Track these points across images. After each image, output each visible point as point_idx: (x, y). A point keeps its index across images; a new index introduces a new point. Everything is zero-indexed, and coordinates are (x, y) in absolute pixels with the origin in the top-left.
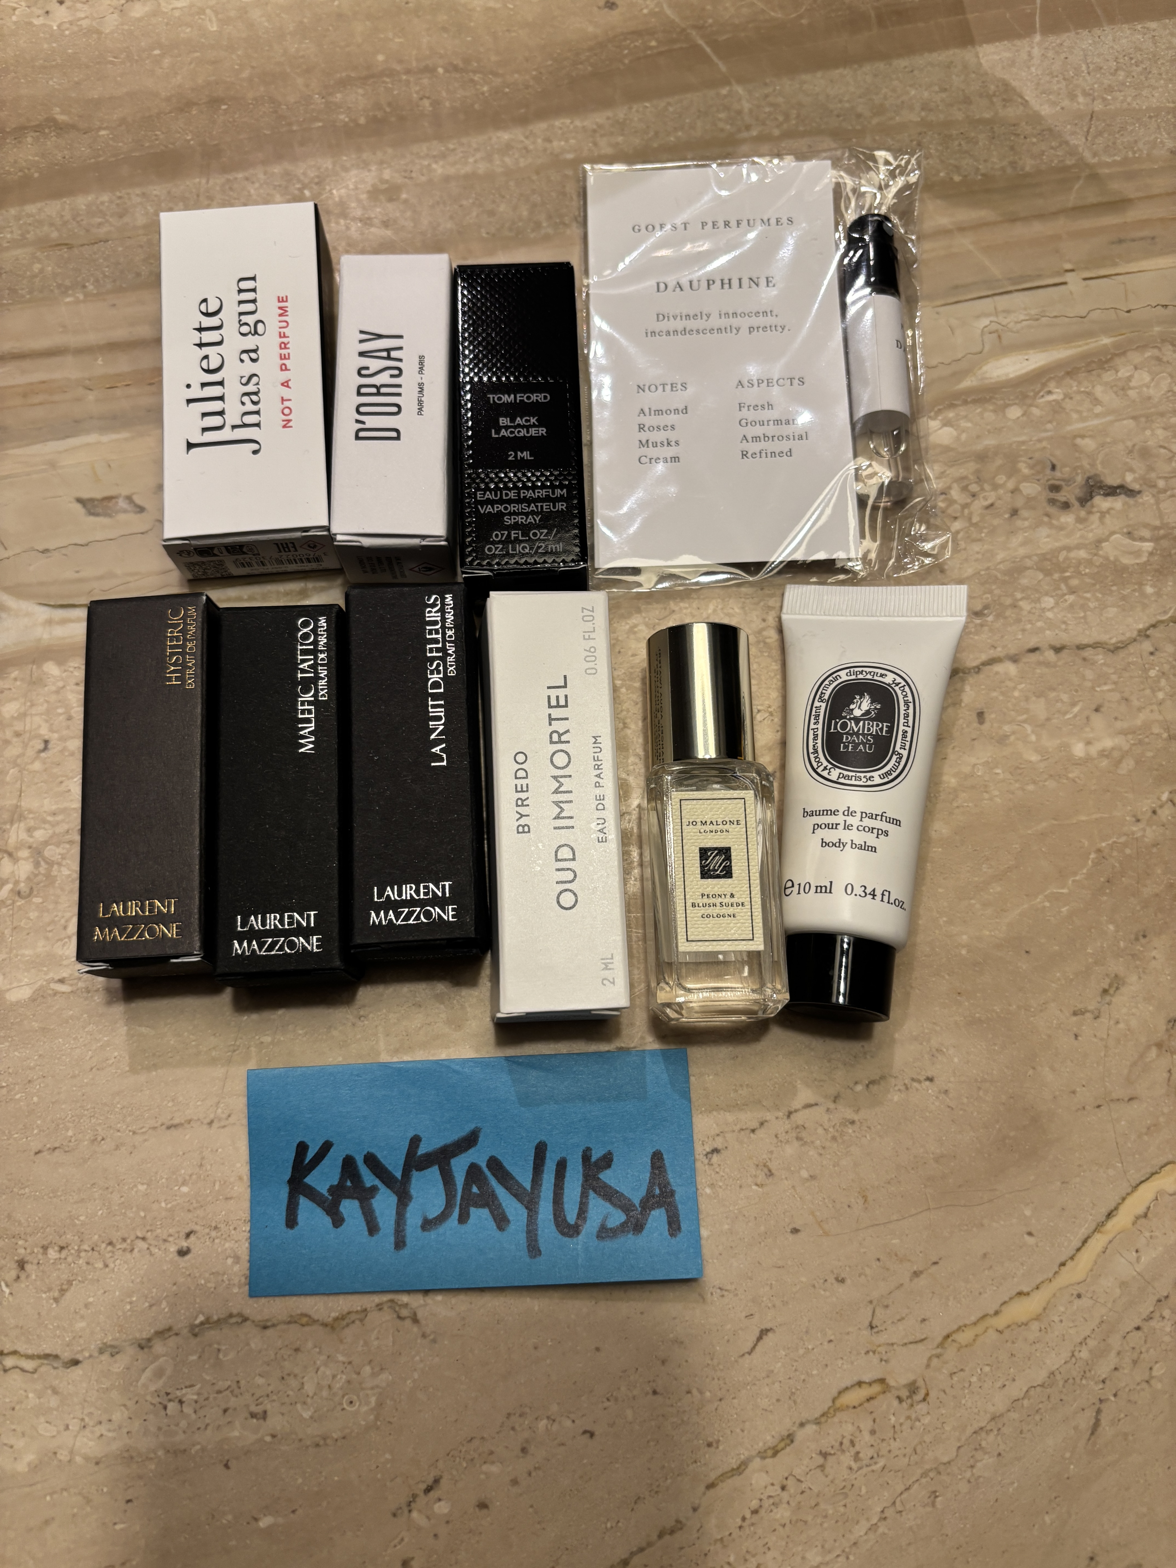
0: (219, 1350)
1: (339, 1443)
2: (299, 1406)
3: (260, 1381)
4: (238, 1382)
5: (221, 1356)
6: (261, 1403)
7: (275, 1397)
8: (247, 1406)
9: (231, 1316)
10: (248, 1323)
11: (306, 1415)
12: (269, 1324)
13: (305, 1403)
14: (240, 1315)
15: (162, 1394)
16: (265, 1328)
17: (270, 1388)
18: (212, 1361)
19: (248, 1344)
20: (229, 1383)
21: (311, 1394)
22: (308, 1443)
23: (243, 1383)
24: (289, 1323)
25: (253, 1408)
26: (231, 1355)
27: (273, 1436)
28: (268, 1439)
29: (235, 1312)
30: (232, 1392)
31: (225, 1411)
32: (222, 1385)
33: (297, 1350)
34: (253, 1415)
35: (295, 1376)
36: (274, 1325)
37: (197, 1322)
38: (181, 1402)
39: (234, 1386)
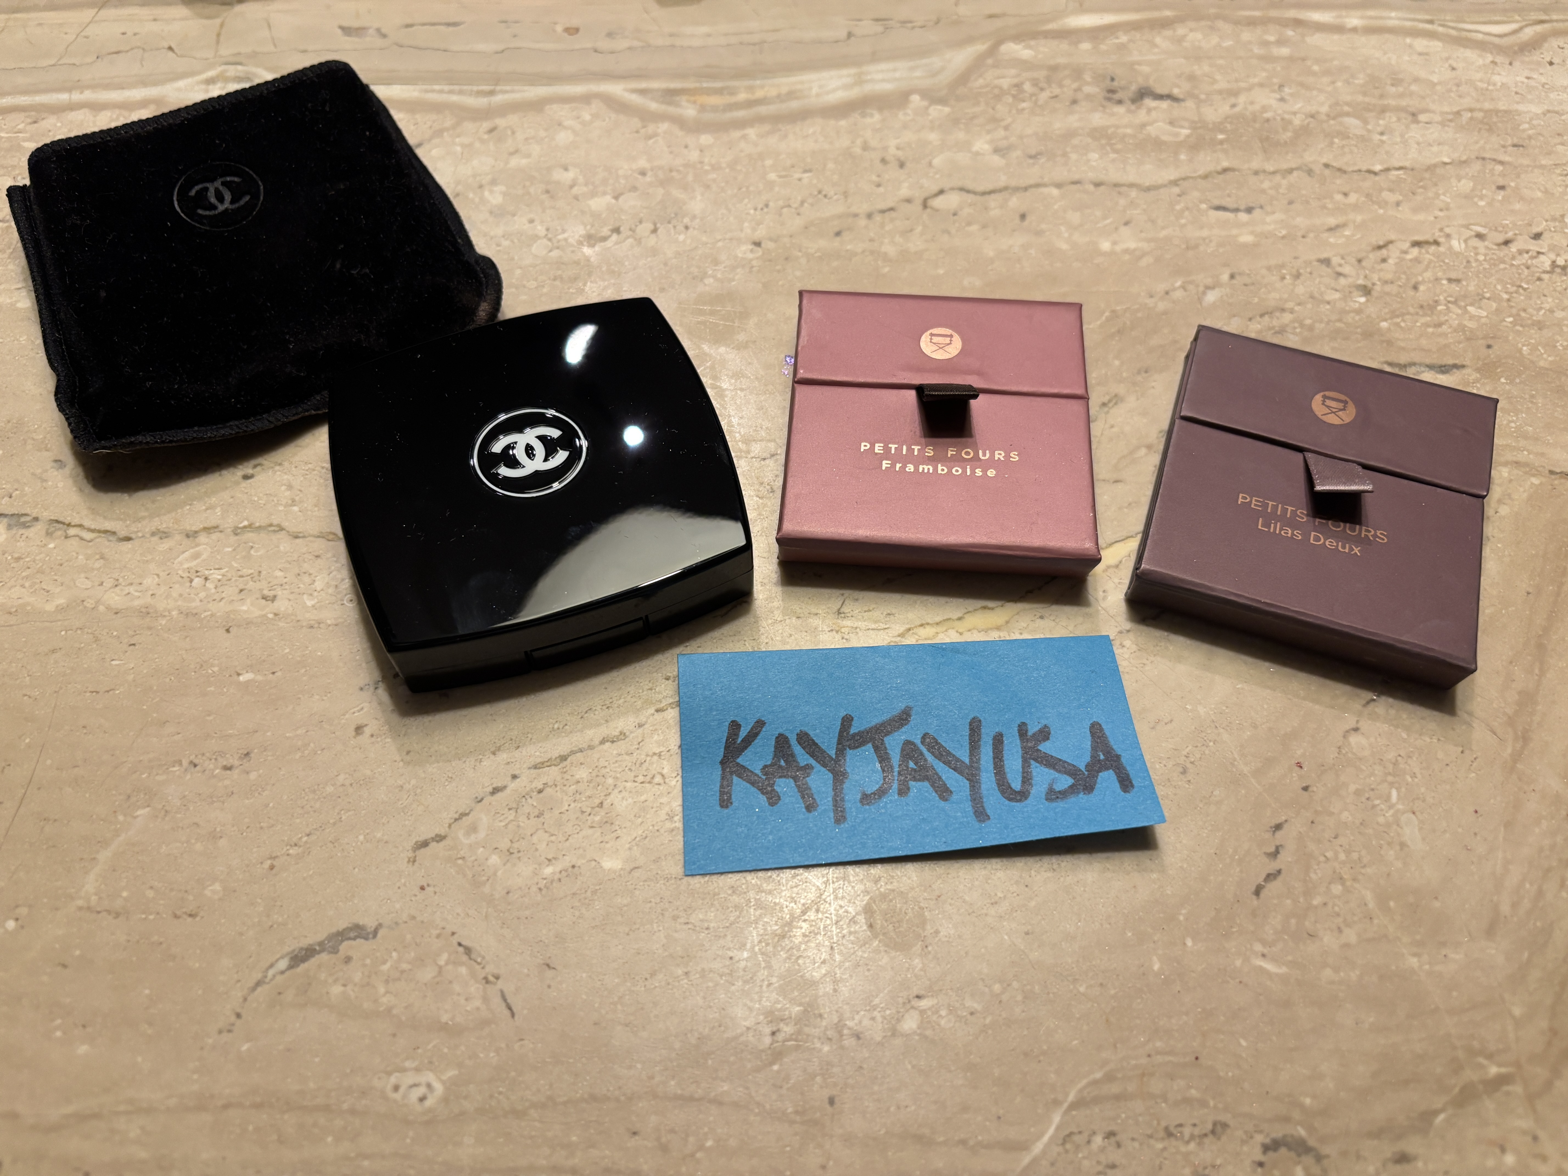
0: (252, 547)
1: (331, 628)
2: (305, 597)
3: (279, 574)
4: (260, 572)
5: (252, 552)
6: (274, 590)
7: (287, 587)
8: (261, 590)
9: (271, 525)
10: (284, 532)
11: (309, 603)
12: (301, 535)
13: (311, 595)
14: (279, 525)
15: (193, 571)
16: (297, 537)
17: (285, 580)
18: (244, 553)
19: (278, 547)
20: (252, 571)
21: (318, 589)
22: (304, 624)
23: (264, 573)
24: (319, 537)
25: (266, 592)
26: (262, 552)
27: (276, 615)
28: (271, 616)
29: (275, 522)
30: (252, 578)
31: (241, 591)
32: (245, 572)
33: (317, 557)
34: (264, 598)
35: (310, 574)
36: (304, 537)
37: (241, 525)
38: (206, 579)
39: (256, 574)
